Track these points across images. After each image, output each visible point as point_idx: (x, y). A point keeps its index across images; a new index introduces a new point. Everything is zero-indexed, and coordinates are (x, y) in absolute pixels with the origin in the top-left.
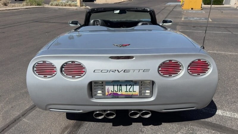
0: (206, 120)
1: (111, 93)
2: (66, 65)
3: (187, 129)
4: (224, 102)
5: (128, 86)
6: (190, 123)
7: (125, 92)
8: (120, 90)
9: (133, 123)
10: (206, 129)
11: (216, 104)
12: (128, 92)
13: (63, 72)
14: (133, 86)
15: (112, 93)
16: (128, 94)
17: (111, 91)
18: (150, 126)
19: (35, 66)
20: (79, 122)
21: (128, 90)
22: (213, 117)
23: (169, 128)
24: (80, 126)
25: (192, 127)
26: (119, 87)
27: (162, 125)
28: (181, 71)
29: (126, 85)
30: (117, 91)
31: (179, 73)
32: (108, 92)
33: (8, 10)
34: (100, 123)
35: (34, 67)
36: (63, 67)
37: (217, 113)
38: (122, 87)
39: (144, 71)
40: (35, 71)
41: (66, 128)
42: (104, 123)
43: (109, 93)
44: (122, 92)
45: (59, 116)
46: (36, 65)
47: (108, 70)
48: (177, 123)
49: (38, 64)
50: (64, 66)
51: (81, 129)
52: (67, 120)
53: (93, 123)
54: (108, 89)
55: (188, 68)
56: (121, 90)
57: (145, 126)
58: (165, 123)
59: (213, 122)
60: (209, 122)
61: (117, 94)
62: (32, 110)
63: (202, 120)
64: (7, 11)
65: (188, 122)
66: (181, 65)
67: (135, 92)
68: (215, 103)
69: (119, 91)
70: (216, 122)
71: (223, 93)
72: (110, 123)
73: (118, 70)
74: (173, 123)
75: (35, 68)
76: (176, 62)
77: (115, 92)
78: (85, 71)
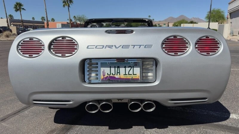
0: (220, 123)
1: (107, 77)
2: (55, 41)
3: (199, 131)
4: (236, 107)
5: (127, 67)
6: (202, 126)
7: (124, 75)
8: (117, 73)
9: (133, 127)
10: (222, 132)
11: (228, 109)
12: (127, 75)
13: (51, 50)
14: (133, 68)
15: (109, 76)
16: (128, 78)
17: (108, 74)
18: (154, 129)
19: (20, 44)
20: (68, 126)
21: (127, 73)
22: (227, 120)
23: (178, 131)
24: (69, 129)
25: (204, 129)
26: (116, 69)
27: (168, 128)
28: (188, 49)
29: (125, 67)
30: (114, 74)
31: (185, 51)
32: (104, 75)
33: (9, 40)
34: (94, 126)
35: (18, 45)
36: (52, 45)
37: (231, 117)
38: (120, 68)
39: (145, 47)
40: (20, 50)
41: (53, 131)
42: (98, 127)
43: (105, 77)
44: (120, 75)
45: (46, 120)
46: (22, 43)
47: (103, 46)
48: (186, 126)
49: (23, 41)
50: (54, 43)
51: (70, 132)
52: (55, 124)
53: (86, 126)
54: (104, 72)
55: (195, 46)
56: (119, 73)
57: (148, 130)
58: (172, 127)
59: (228, 125)
60: (224, 125)
61: (114, 78)
62: (14, 115)
63: (215, 123)
64: (7, 41)
65: (199, 125)
66: (188, 42)
67: (136, 75)
68: (226, 108)
69: (117, 75)
70: (232, 125)
71: (234, 100)
72: (105, 127)
73: (115, 46)
74: (181, 126)
75: (20, 47)
76: (181, 38)
77: (111, 75)
78: (77, 48)
